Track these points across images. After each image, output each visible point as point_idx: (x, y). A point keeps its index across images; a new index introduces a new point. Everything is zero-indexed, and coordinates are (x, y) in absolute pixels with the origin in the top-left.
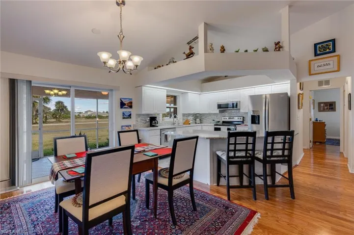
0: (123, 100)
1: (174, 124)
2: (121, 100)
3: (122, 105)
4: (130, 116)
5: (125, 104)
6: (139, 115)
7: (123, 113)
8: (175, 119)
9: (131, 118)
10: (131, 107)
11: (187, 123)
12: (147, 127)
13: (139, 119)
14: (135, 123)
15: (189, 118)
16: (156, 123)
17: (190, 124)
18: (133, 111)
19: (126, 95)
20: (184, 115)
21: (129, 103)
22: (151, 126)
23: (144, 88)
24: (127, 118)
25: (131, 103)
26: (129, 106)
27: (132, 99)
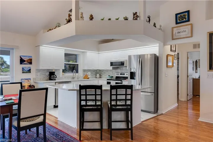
0: (22, 57)
1: (73, 78)
2: (20, 57)
3: (22, 61)
4: (29, 71)
5: (24, 61)
6: (38, 71)
7: (23, 68)
8: (77, 74)
9: (30, 72)
10: (31, 63)
11: (86, 77)
12: (47, 80)
13: (39, 74)
14: (35, 77)
15: (88, 73)
16: (54, 77)
17: (88, 78)
18: (32, 67)
19: (26, 53)
20: (84, 71)
21: (29, 60)
22: (50, 79)
23: (41, 48)
24: (26, 72)
25: (31, 60)
26: (29, 63)
27: (31, 57)
